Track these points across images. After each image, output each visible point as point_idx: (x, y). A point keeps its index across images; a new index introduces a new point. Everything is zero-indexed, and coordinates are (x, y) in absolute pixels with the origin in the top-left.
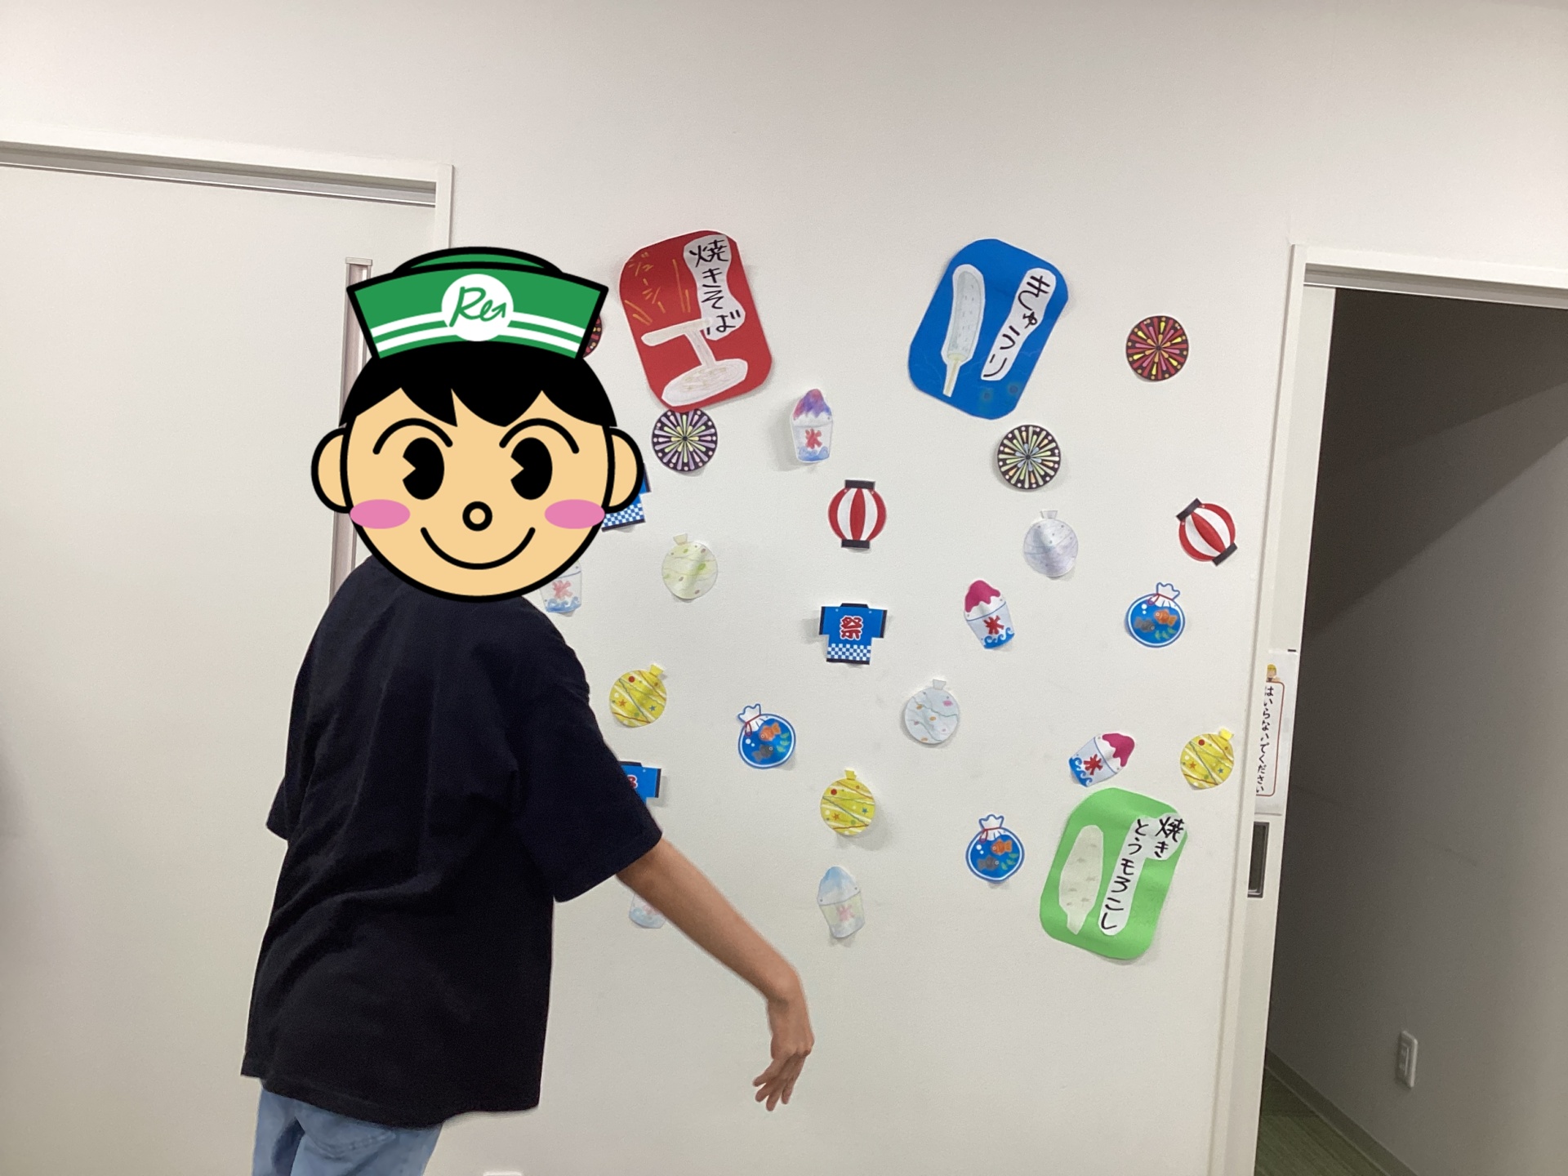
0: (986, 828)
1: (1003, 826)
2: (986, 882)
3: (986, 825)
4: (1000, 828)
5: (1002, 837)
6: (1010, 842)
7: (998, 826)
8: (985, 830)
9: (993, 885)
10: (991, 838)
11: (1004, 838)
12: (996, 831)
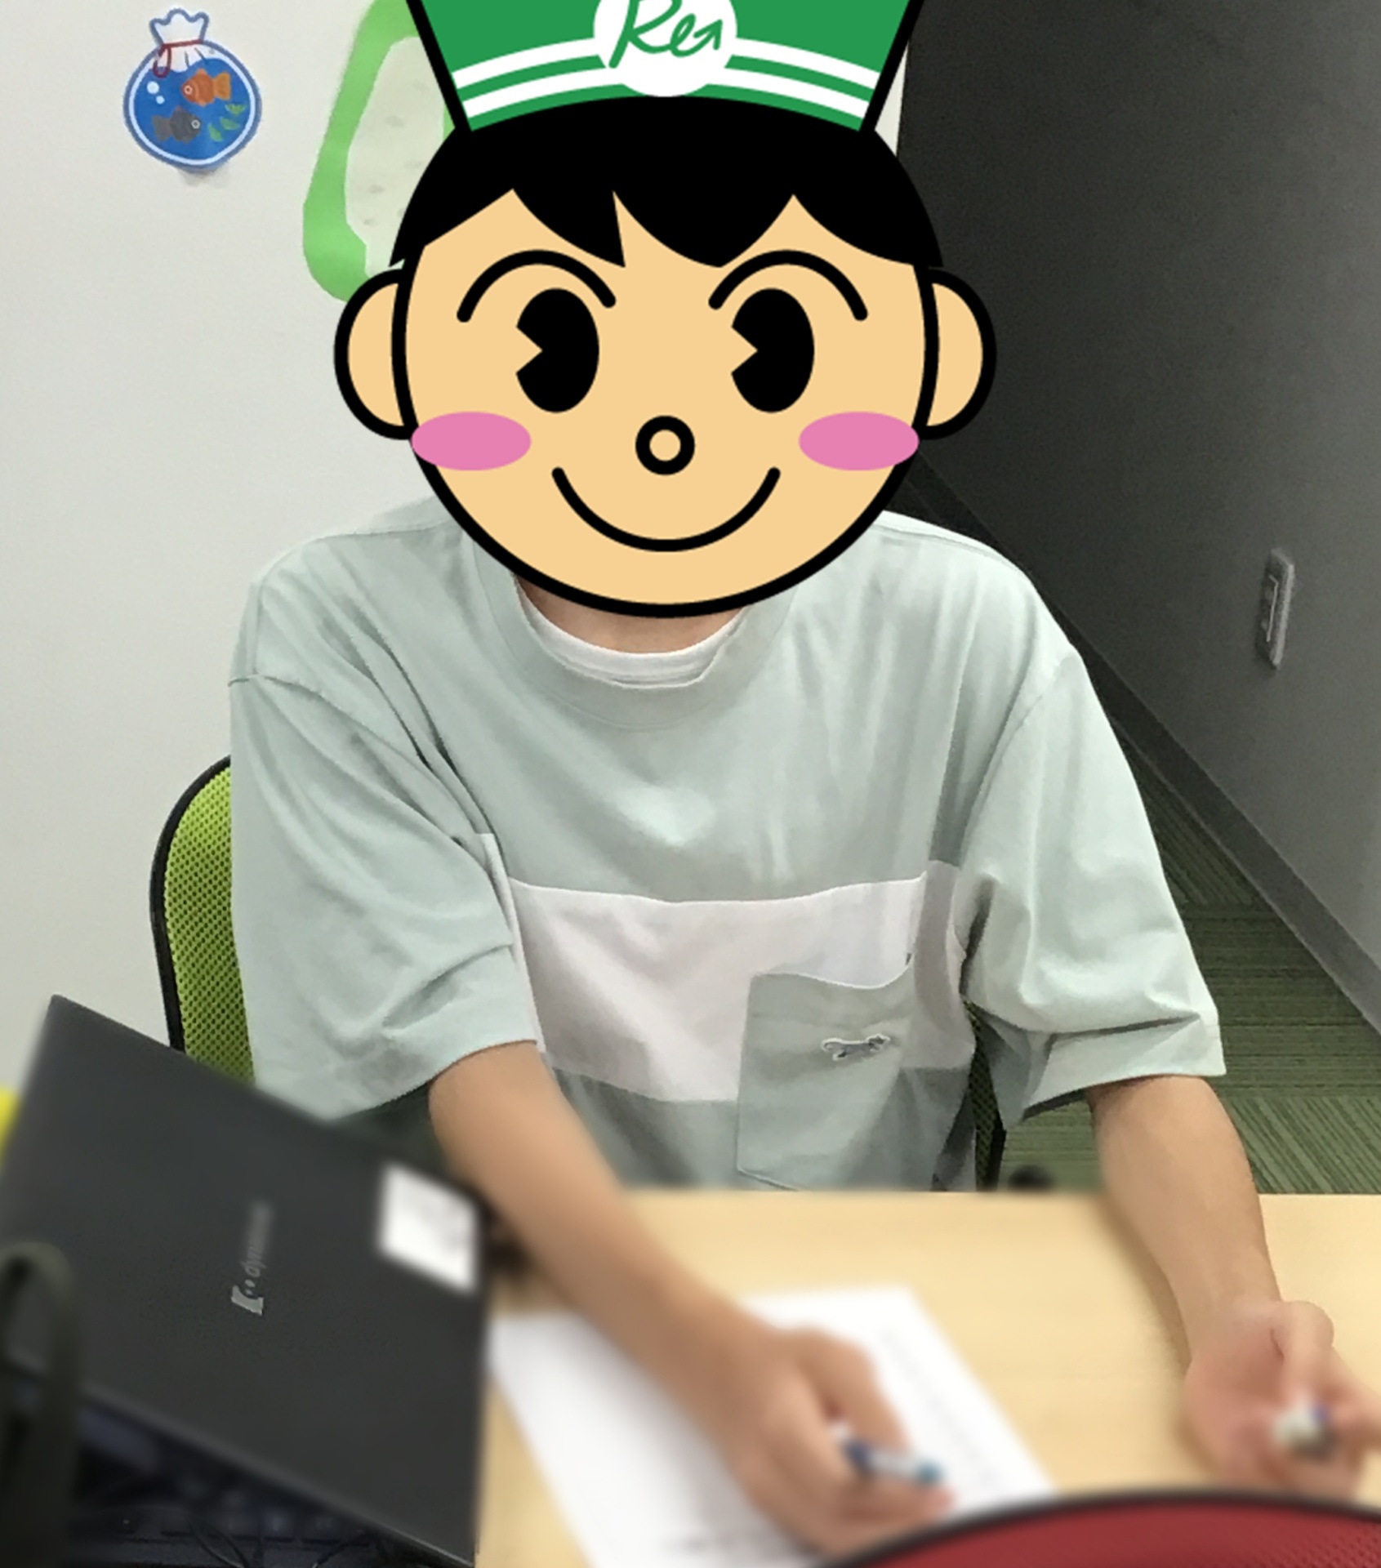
0: (166, 41)
1: (207, 38)
2: (172, 168)
3: (169, 34)
4: (200, 41)
5: (205, 63)
6: (227, 76)
7: (196, 37)
8: (165, 48)
9: (192, 177)
10: (179, 66)
11: (212, 66)
12: (190, 50)
